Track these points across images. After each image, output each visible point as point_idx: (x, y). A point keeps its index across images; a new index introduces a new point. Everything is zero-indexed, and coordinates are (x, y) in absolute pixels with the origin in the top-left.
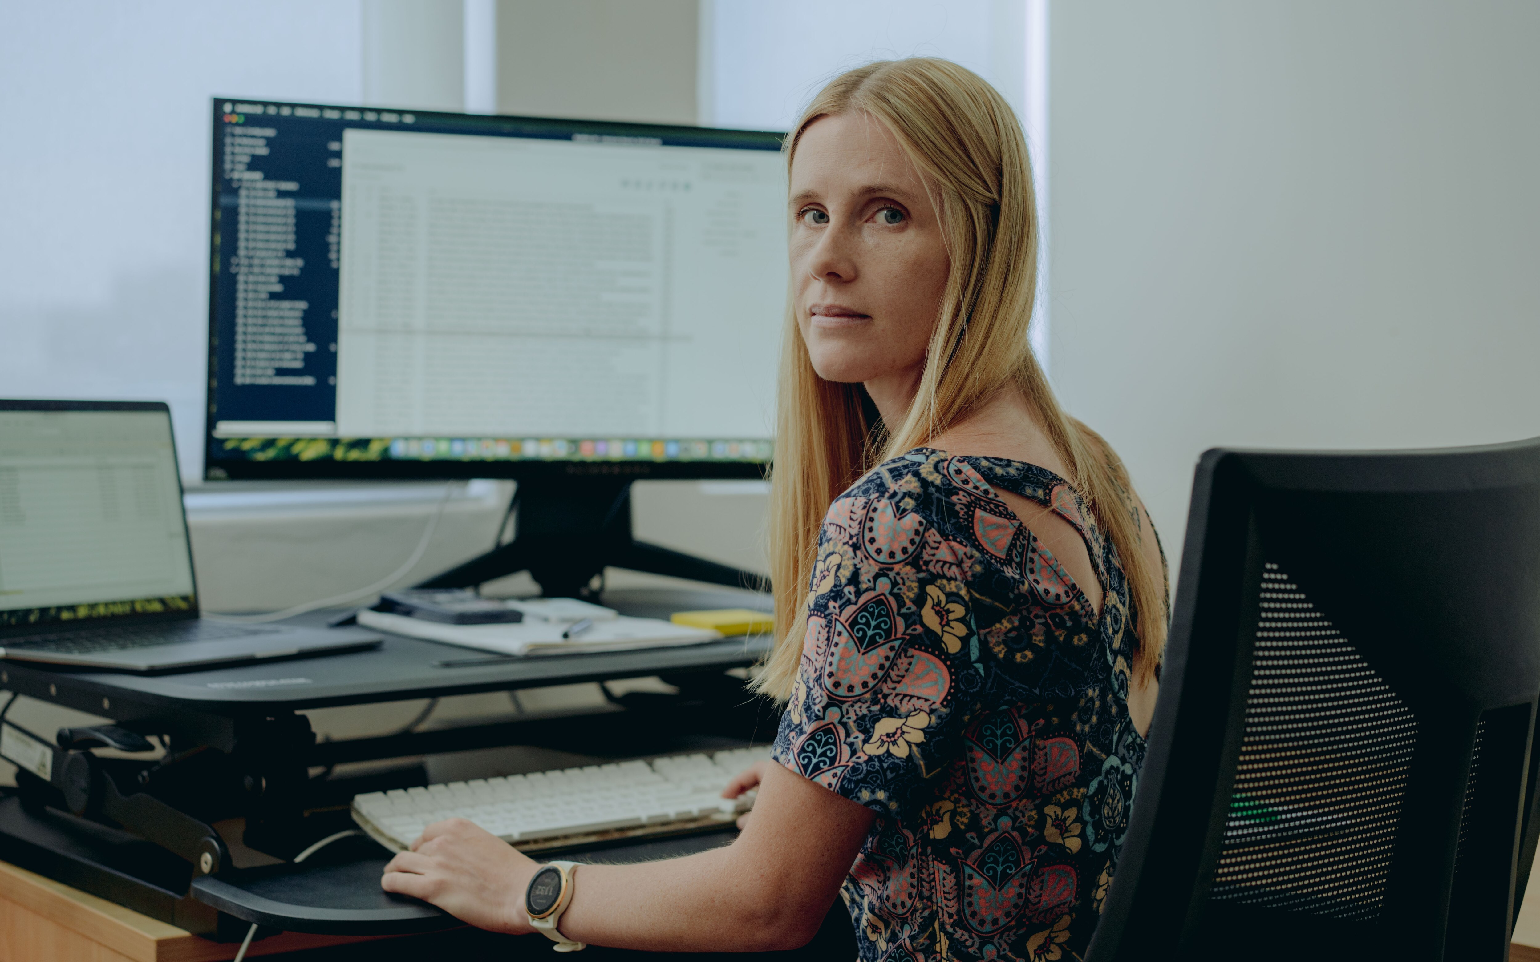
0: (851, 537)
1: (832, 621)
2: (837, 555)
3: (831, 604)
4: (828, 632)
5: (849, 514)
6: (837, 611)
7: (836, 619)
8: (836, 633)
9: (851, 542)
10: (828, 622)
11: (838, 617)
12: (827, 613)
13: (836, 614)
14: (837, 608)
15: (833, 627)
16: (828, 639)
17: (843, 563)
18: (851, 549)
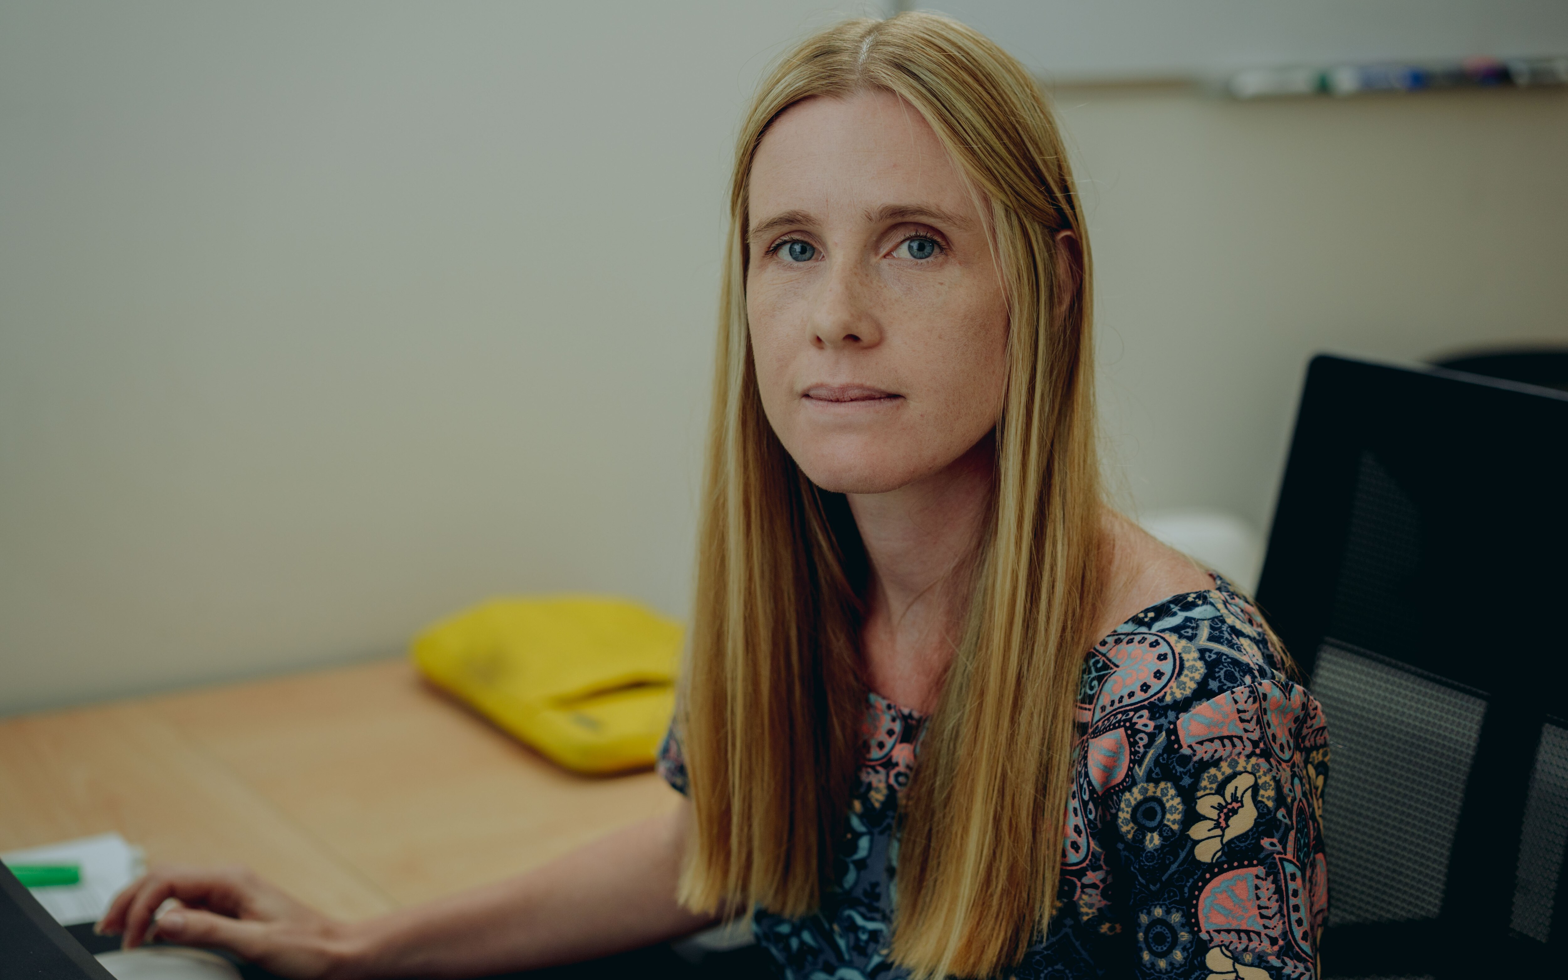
0: (1255, 744)
1: (1276, 864)
2: (1244, 775)
3: (1265, 842)
4: (1275, 881)
5: (1237, 716)
6: (1279, 848)
7: (1281, 860)
8: (1289, 878)
9: (1258, 751)
10: (1269, 868)
11: (1283, 856)
12: (1262, 856)
13: (1279, 853)
14: (1278, 844)
15: (1281, 871)
16: (1278, 891)
17: (1260, 782)
18: (1262, 761)
